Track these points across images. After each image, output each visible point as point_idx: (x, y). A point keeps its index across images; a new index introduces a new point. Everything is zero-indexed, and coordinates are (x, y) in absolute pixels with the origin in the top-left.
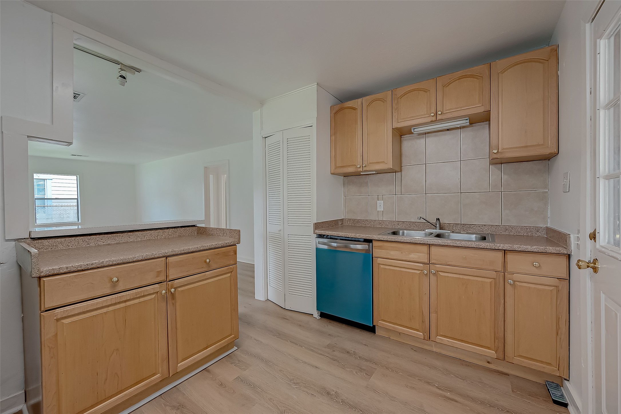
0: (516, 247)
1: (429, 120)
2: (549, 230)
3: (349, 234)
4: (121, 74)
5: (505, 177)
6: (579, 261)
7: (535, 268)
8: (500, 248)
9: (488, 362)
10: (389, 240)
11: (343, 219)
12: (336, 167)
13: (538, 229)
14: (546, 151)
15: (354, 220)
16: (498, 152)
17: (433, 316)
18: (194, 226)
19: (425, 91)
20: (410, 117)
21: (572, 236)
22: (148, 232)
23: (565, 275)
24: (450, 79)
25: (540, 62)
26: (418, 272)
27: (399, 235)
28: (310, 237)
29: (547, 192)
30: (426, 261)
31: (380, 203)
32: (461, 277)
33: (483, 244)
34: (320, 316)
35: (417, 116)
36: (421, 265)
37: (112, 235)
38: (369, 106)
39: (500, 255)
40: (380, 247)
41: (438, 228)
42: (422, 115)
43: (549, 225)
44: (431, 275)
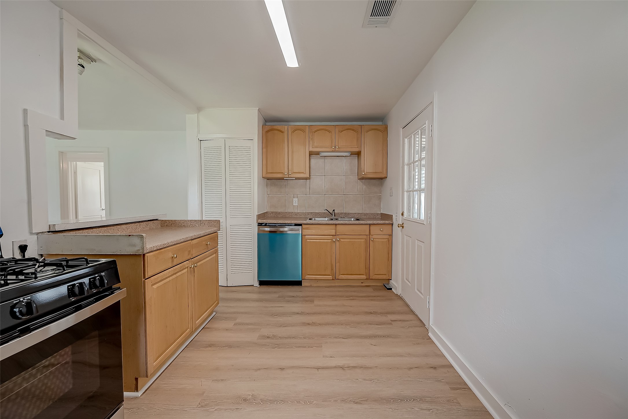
0: (375, 222)
1: (331, 150)
2: (382, 214)
3: (286, 221)
4: (80, 63)
5: (364, 187)
6: (398, 224)
7: (381, 232)
8: (369, 223)
9: (362, 283)
10: (313, 223)
11: (267, 212)
12: (267, 173)
13: (378, 214)
14: (383, 176)
15: (276, 213)
16: (364, 174)
17: (338, 264)
18: (157, 220)
19: (329, 132)
20: (320, 146)
21: (394, 215)
22: (130, 225)
23: (390, 233)
24: (343, 128)
25: (381, 132)
26: (330, 241)
27: (312, 220)
28: (251, 226)
29: (380, 195)
30: (334, 234)
31: (295, 200)
32: (351, 240)
33: (357, 222)
34: (259, 285)
35: (324, 146)
36: (332, 236)
37: (107, 228)
38: (293, 132)
39: (368, 226)
40: (307, 229)
41: (333, 216)
42: (327, 146)
43: (381, 212)
44: (337, 241)
